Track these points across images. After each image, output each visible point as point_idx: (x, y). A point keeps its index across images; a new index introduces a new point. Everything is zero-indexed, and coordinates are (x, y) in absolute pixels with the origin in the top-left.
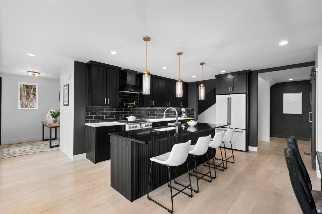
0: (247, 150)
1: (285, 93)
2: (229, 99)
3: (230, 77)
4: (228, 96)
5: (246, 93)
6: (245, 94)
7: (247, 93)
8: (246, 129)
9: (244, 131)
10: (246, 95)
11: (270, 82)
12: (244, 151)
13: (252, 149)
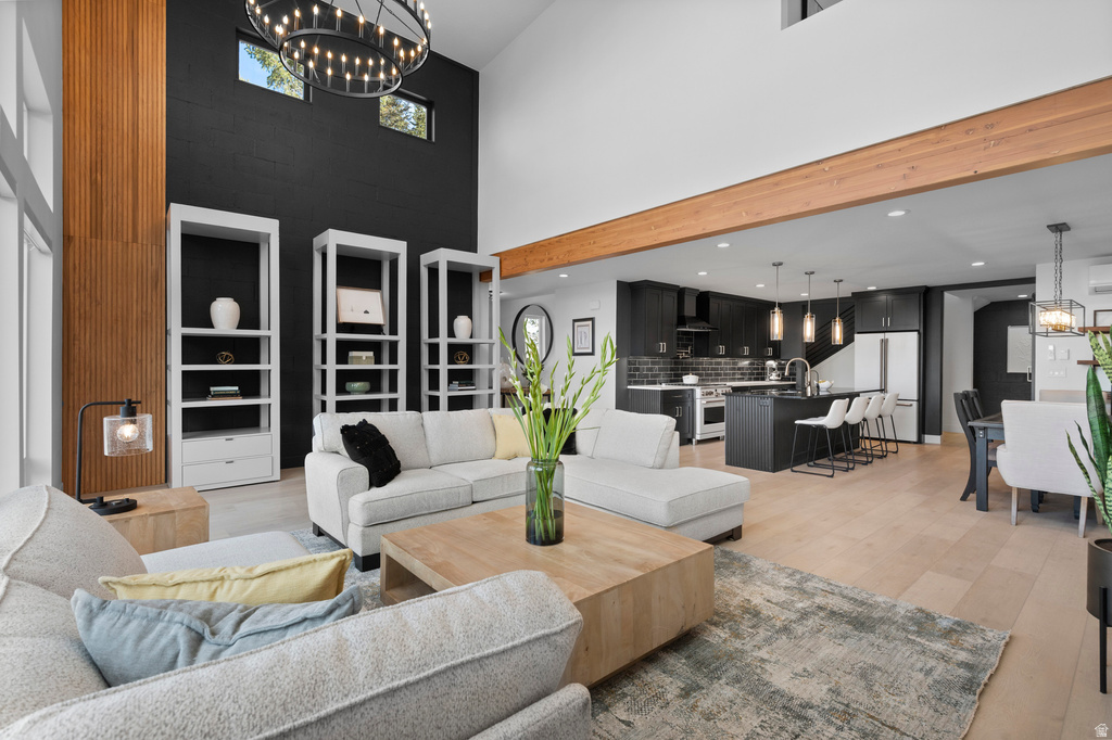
0: (920, 441)
1: (1013, 325)
2: (884, 343)
3: (883, 298)
4: (881, 336)
5: (918, 331)
6: (916, 333)
7: (922, 331)
8: (918, 401)
9: (915, 404)
10: (919, 333)
11: (974, 302)
12: (914, 443)
13: (930, 439)
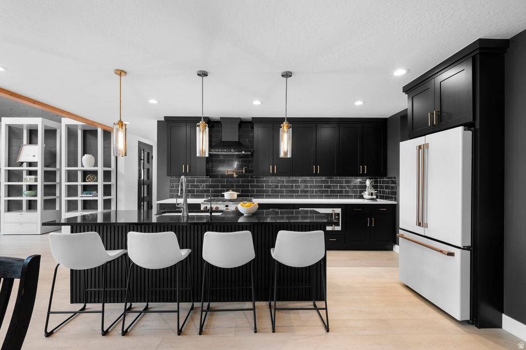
3: (432, 83)
6: (461, 128)
9: (458, 253)
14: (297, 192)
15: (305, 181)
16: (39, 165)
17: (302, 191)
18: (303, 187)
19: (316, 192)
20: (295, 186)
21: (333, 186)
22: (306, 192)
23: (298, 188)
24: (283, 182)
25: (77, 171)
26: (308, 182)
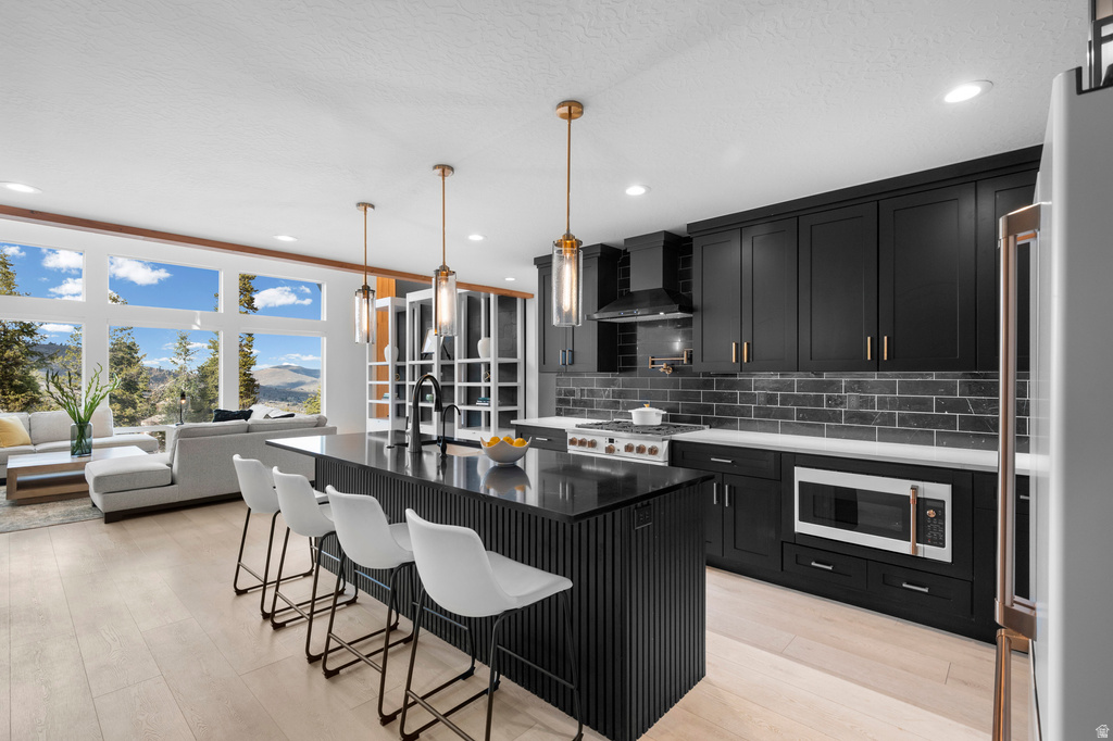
14: (836, 417)
15: (860, 386)
16: (435, 357)
17: (851, 417)
18: (854, 402)
19: (903, 420)
20: (829, 398)
21: (976, 404)
22: (865, 418)
23: (837, 405)
24: (790, 386)
25: (479, 364)
26: (874, 387)
